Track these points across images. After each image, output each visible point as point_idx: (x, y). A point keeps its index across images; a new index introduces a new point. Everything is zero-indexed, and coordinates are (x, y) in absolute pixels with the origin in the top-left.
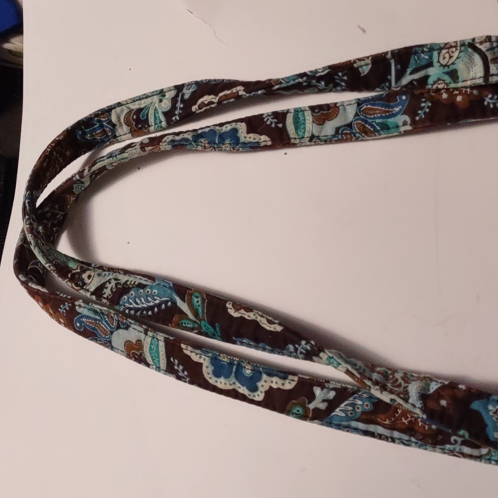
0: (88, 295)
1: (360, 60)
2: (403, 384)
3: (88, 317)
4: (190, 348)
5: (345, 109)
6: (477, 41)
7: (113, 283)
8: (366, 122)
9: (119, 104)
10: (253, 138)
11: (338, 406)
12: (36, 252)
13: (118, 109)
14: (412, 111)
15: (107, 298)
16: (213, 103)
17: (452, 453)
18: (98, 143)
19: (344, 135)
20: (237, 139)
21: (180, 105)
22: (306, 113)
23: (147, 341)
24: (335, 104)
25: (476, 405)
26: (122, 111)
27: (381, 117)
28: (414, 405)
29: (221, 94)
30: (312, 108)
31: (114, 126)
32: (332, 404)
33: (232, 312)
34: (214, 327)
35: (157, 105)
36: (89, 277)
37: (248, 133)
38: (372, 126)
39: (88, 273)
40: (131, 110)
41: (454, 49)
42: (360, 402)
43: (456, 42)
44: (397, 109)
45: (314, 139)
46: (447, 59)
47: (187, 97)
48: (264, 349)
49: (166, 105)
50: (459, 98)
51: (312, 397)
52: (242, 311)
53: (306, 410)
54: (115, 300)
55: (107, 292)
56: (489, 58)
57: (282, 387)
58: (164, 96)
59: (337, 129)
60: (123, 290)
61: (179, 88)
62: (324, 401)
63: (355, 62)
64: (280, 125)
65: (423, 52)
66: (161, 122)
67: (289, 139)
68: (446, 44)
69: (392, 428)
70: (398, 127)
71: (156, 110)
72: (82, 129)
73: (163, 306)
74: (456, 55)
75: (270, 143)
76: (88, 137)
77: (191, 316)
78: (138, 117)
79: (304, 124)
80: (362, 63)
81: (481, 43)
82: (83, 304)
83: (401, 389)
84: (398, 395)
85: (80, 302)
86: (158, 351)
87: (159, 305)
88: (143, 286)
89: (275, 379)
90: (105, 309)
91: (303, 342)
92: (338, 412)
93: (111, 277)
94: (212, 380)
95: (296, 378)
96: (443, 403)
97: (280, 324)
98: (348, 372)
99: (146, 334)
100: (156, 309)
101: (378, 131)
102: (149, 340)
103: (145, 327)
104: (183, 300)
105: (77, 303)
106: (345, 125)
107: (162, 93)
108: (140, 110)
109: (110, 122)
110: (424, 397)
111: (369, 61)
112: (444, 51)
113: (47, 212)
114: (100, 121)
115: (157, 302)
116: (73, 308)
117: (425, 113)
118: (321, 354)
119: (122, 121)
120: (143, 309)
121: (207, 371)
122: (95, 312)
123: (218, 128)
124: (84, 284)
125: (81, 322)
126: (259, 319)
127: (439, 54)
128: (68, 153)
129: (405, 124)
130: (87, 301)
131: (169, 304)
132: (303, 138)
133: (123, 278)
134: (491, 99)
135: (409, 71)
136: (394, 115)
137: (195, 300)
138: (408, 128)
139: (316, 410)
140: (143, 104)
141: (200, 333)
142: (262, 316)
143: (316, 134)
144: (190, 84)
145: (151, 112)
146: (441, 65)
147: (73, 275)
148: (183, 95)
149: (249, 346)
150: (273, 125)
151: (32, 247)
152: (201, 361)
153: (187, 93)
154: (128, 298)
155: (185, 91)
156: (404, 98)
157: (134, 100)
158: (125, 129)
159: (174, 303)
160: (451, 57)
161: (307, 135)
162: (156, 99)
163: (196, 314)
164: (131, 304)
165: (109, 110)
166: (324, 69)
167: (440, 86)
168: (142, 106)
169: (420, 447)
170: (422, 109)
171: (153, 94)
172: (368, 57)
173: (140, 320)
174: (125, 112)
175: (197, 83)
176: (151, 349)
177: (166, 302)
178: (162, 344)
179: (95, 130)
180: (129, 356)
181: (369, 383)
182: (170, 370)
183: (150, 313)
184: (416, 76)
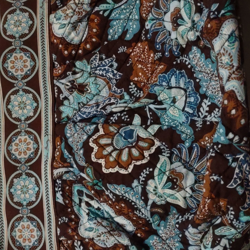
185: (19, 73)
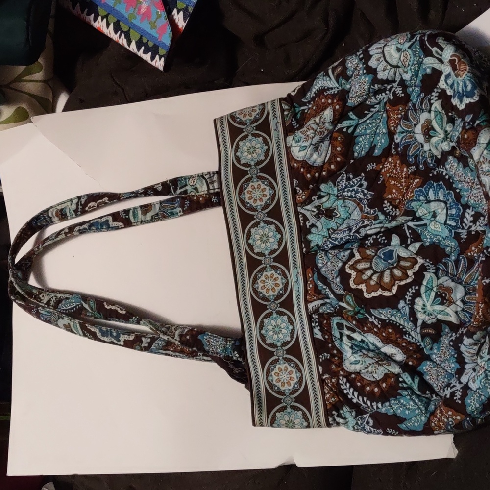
0: (43, 305)
1: (156, 185)
2: (174, 331)
3: (46, 315)
4: (89, 326)
5: (155, 206)
6: (204, 174)
7: (54, 298)
8: (164, 212)
9: (52, 207)
10: (116, 224)
11: (152, 345)
12: (16, 286)
13: (52, 210)
14: (182, 206)
15: (52, 306)
16: (95, 206)
17: (200, 360)
18: (44, 226)
19: (155, 218)
20: (109, 225)
21: (80, 207)
22: (138, 210)
23: (72, 324)
24: (151, 204)
25: (200, 337)
26: (53, 210)
27: (170, 209)
28: (176, 340)
29: (98, 202)
30: (141, 207)
31: (51, 218)
32: (150, 344)
33: (106, 306)
34: (100, 314)
35: (70, 207)
36: (43, 296)
37: (113, 222)
38: (167, 214)
39: (42, 294)
40: (58, 209)
41: (195, 178)
42: (160, 342)
43: (195, 175)
44: (177, 205)
45: (142, 222)
46: (192, 183)
47: (83, 203)
48: (123, 322)
49: (74, 207)
50: (201, 199)
51: (142, 342)
52: (110, 306)
53: (141, 347)
54: (56, 306)
55: (52, 303)
56: (209, 182)
57: (129, 339)
58: (73, 202)
59: (152, 216)
60: (59, 301)
61: (79, 198)
62: (146, 343)
63: (154, 186)
64: (127, 217)
65: (182, 180)
66: (73, 215)
67: (132, 223)
68: (191, 176)
69: (175, 351)
70: (177, 213)
71: (69, 209)
72: (35, 221)
73: (77, 307)
74: (196, 181)
75: (123, 226)
76: (39, 224)
77: (90, 311)
78: (62, 213)
79: (138, 215)
80: (157, 186)
81: (206, 175)
82: (42, 309)
83: (173, 334)
84: (171, 336)
85: (40, 308)
86: (77, 328)
87: (75, 307)
88: (67, 299)
89: (126, 336)
90: (52, 310)
91: (134, 317)
92: (153, 347)
93: (53, 295)
94: (102, 338)
95: (134, 335)
96: (188, 337)
97: (125, 310)
98: (151, 329)
99: (71, 321)
100: (75, 309)
101: (169, 216)
102: (73, 323)
103: (70, 318)
104: (86, 303)
105: (39, 309)
106: (156, 214)
107: (71, 200)
108: (62, 210)
109: (48, 216)
110: (181, 336)
111: (160, 185)
112: (191, 179)
113: (23, 263)
114: (43, 216)
115: (75, 305)
116: (38, 311)
117: (187, 206)
118: (141, 322)
119: (54, 215)
120: (69, 309)
121: (99, 335)
122: (48, 312)
123: (99, 219)
124: (41, 300)
125: (43, 317)
126: (117, 309)
127: (189, 181)
128: (29, 233)
129: (180, 212)
130: (43, 307)
131: (80, 306)
132: (138, 222)
133: (59, 295)
134: (214, 198)
135: (178, 188)
136: (176, 208)
137: (91, 303)
138: (182, 213)
139: (144, 347)
140: (63, 206)
141: (95, 318)
142: (118, 307)
143: (143, 220)
144: (84, 196)
145: (67, 210)
146: (190, 186)
147: (35, 296)
148: (81, 202)
149: (116, 321)
150: (124, 217)
151: (14, 284)
152: (95, 331)
153: (83, 201)
154: (62, 305)
155: (82, 200)
156: (178, 200)
157: (58, 205)
158: (57, 218)
159: (82, 305)
160: (194, 182)
161: (139, 220)
162: (69, 203)
163: (92, 309)
164: (63, 307)
165: (47, 210)
166: (142, 189)
167: (193, 194)
168: (63, 207)
169: (187, 358)
170: (186, 204)
171: (67, 201)
172: (159, 183)
173: (68, 315)
174: (55, 211)
175: (87, 195)
176: (74, 328)
177: (78, 305)
178: (78, 325)
179: (41, 220)
180: (67, 330)
181: (159, 332)
182: (85, 335)
183: (72, 311)
184: (182, 190)
185: (258, 203)
